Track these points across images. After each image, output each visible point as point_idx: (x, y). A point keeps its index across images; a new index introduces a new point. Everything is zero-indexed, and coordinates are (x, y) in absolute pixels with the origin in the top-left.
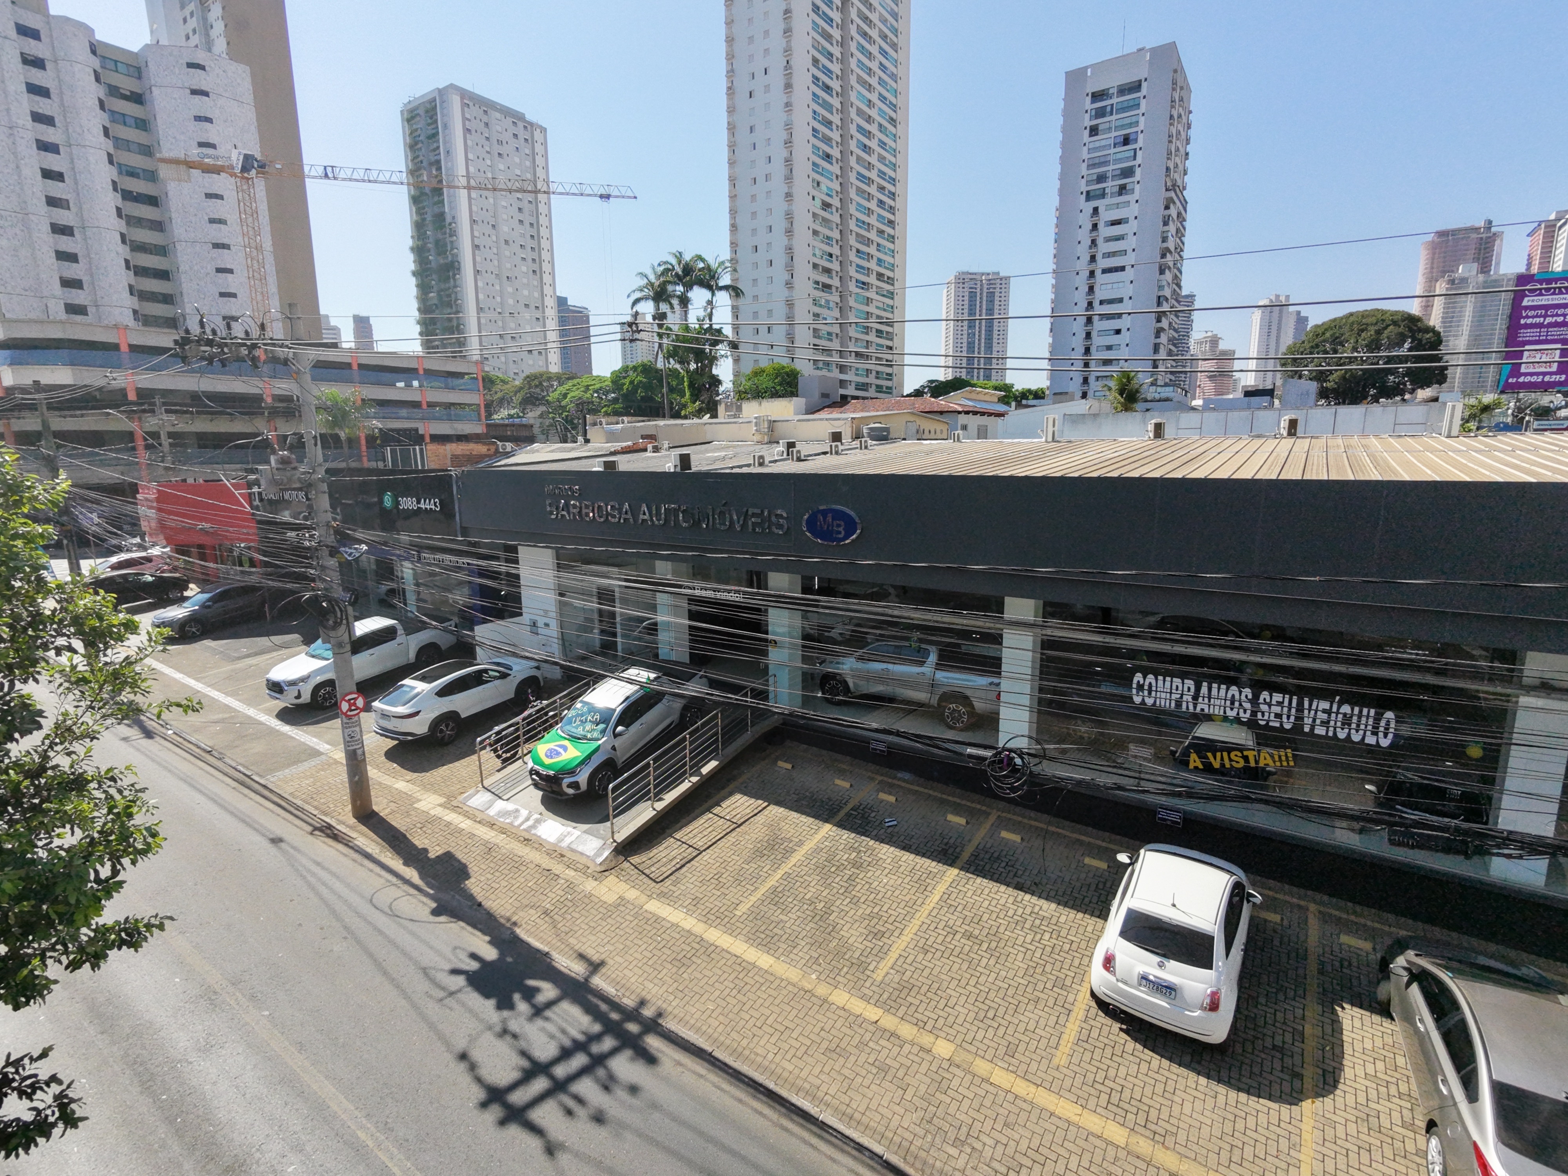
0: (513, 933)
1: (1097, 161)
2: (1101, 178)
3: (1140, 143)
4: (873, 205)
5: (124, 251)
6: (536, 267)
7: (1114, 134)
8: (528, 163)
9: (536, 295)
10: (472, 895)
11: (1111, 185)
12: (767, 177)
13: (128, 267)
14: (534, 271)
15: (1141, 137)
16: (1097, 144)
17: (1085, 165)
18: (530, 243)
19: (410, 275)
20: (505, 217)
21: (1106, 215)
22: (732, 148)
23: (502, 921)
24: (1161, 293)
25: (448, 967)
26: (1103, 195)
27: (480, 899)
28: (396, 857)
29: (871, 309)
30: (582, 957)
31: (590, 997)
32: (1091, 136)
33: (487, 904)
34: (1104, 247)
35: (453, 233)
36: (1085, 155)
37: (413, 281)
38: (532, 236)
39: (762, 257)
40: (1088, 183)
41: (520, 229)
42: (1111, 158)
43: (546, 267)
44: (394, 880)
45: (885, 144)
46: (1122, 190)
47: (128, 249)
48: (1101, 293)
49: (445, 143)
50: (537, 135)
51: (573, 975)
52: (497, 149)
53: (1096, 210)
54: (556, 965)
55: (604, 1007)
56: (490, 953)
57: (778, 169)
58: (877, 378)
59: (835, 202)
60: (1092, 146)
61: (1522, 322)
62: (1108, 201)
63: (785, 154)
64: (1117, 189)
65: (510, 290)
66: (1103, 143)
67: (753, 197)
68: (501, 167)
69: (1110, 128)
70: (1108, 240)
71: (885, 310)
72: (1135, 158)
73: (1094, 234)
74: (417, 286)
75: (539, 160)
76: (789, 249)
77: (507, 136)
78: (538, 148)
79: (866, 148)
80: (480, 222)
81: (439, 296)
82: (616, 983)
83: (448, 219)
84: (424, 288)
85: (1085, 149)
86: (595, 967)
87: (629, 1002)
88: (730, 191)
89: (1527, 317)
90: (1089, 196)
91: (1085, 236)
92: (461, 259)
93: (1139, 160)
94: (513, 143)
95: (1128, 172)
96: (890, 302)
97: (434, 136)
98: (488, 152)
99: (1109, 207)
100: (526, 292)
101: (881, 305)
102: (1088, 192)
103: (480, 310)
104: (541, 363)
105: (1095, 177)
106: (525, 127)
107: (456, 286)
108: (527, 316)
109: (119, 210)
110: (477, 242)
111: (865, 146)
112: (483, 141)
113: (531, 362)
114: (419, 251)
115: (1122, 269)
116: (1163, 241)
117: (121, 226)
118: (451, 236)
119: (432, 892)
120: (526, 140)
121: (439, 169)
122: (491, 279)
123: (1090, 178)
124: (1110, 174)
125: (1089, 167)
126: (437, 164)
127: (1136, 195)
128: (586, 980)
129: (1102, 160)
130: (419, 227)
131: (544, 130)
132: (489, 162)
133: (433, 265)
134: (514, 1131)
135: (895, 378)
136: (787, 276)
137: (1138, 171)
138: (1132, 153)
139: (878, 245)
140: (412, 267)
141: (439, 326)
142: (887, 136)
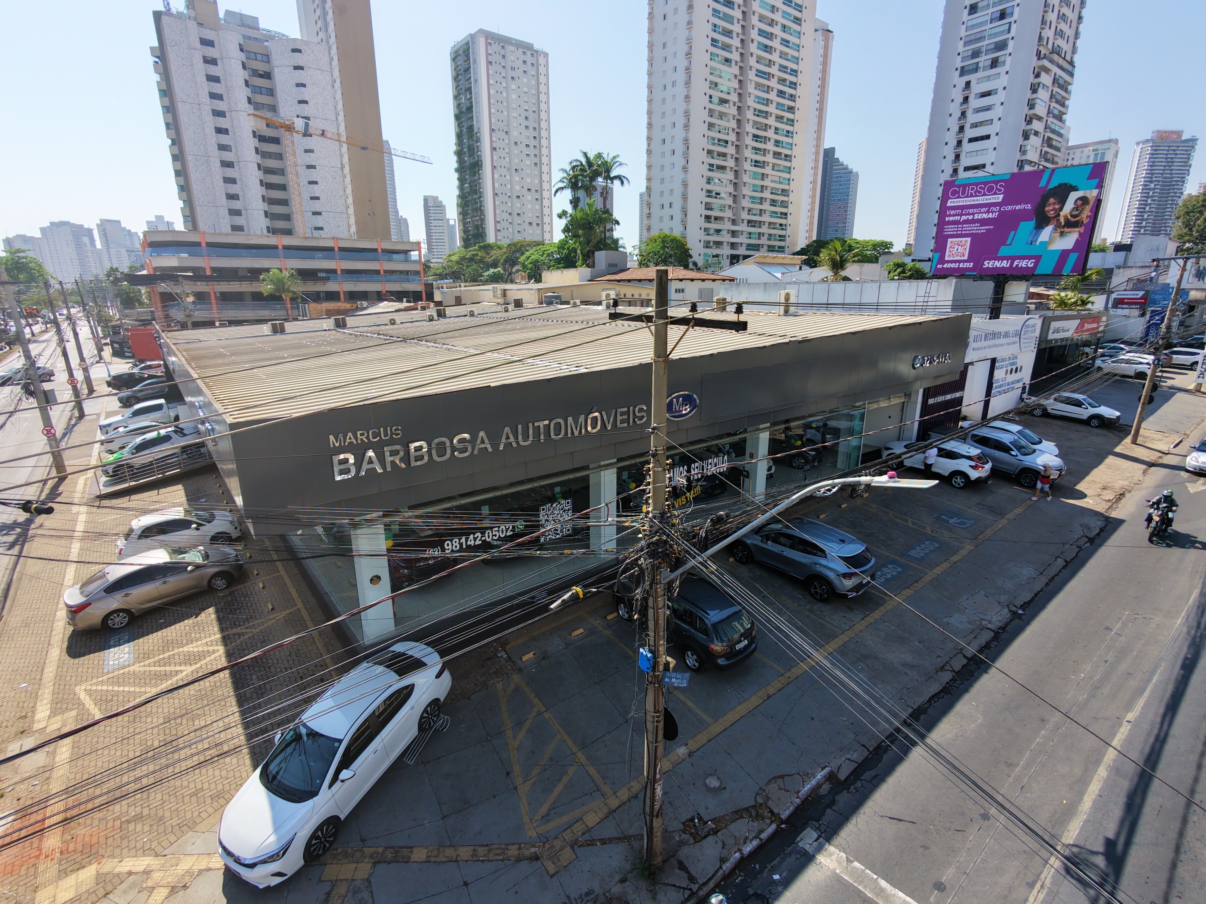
1: (973, 37)
2: (976, 54)
3: (1015, 17)
4: (773, 96)
6: (537, 160)
7: (992, 10)
8: (533, 82)
9: (537, 181)
11: (984, 60)
13: (262, 185)
14: (536, 164)
15: (1017, 10)
16: (975, 22)
17: (962, 43)
18: (532, 143)
20: (515, 124)
21: (977, 88)
22: (651, 61)
24: (1024, 158)
26: (976, 70)
29: (767, 183)
32: (970, 14)
34: (972, 118)
35: (478, 140)
36: (963, 33)
37: (456, 175)
38: (535, 137)
39: (668, 147)
40: (964, 59)
41: (526, 133)
42: (986, 34)
43: (544, 160)
45: (788, 42)
46: (994, 63)
47: (262, 172)
48: (965, 161)
49: (474, 74)
50: (542, 60)
52: (511, 74)
53: (968, 84)
57: (681, 76)
58: (769, 239)
59: (734, 97)
60: (970, 23)
61: (947, 219)
62: (980, 74)
63: (686, 64)
64: (989, 63)
65: (517, 179)
66: (980, 20)
67: (664, 101)
68: (514, 87)
69: (988, 5)
70: (978, 110)
71: (781, 183)
72: (1009, 31)
73: (964, 106)
74: (458, 179)
75: (542, 79)
76: (686, 141)
77: (519, 63)
78: (542, 70)
79: (767, 49)
80: (497, 130)
81: (471, 186)
83: (476, 130)
84: (462, 180)
85: (964, 27)
88: (648, 97)
89: (950, 215)
90: (963, 72)
91: (955, 110)
92: (483, 159)
93: (1013, 33)
94: (523, 68)
95: (1001, 46)
96: (787, 176)
97: (467, 70)
98: (504, 77)
99: (980, 81)
100: (529, 180)
101: (777, 179)
102: (962, 68)
103: (495, 195)
104: (538, 232)
105: (970, 53)
106: (532, 55)
107: (479, 179)
108: (529, 198)
109: (257, 149)
110: (494, 145)
111: (766, 46)
112: (500, 69)
113: (531, 232)
114: (459, 154)
115: (988, 137)
116: (1031, 109)
117: (258, 159)
118: (477, 142)
120: (533, 64)
121: (471, 93)
122: (504, 171)
123: (965, 54)
124: (983, 49)
125: (966, 44)
126: (469, 89)
127: (1007, 67)
129: (978, 36)
130: (459, 136)
131: (546, 55)
132: (504, 85)
133: (467, 164)
135: (787, 239)
137: (1011, 44)
138: (1007, 27)
139: (776, 129)
140: (456, 165)
141: (470, 208)
142: (791, 34)
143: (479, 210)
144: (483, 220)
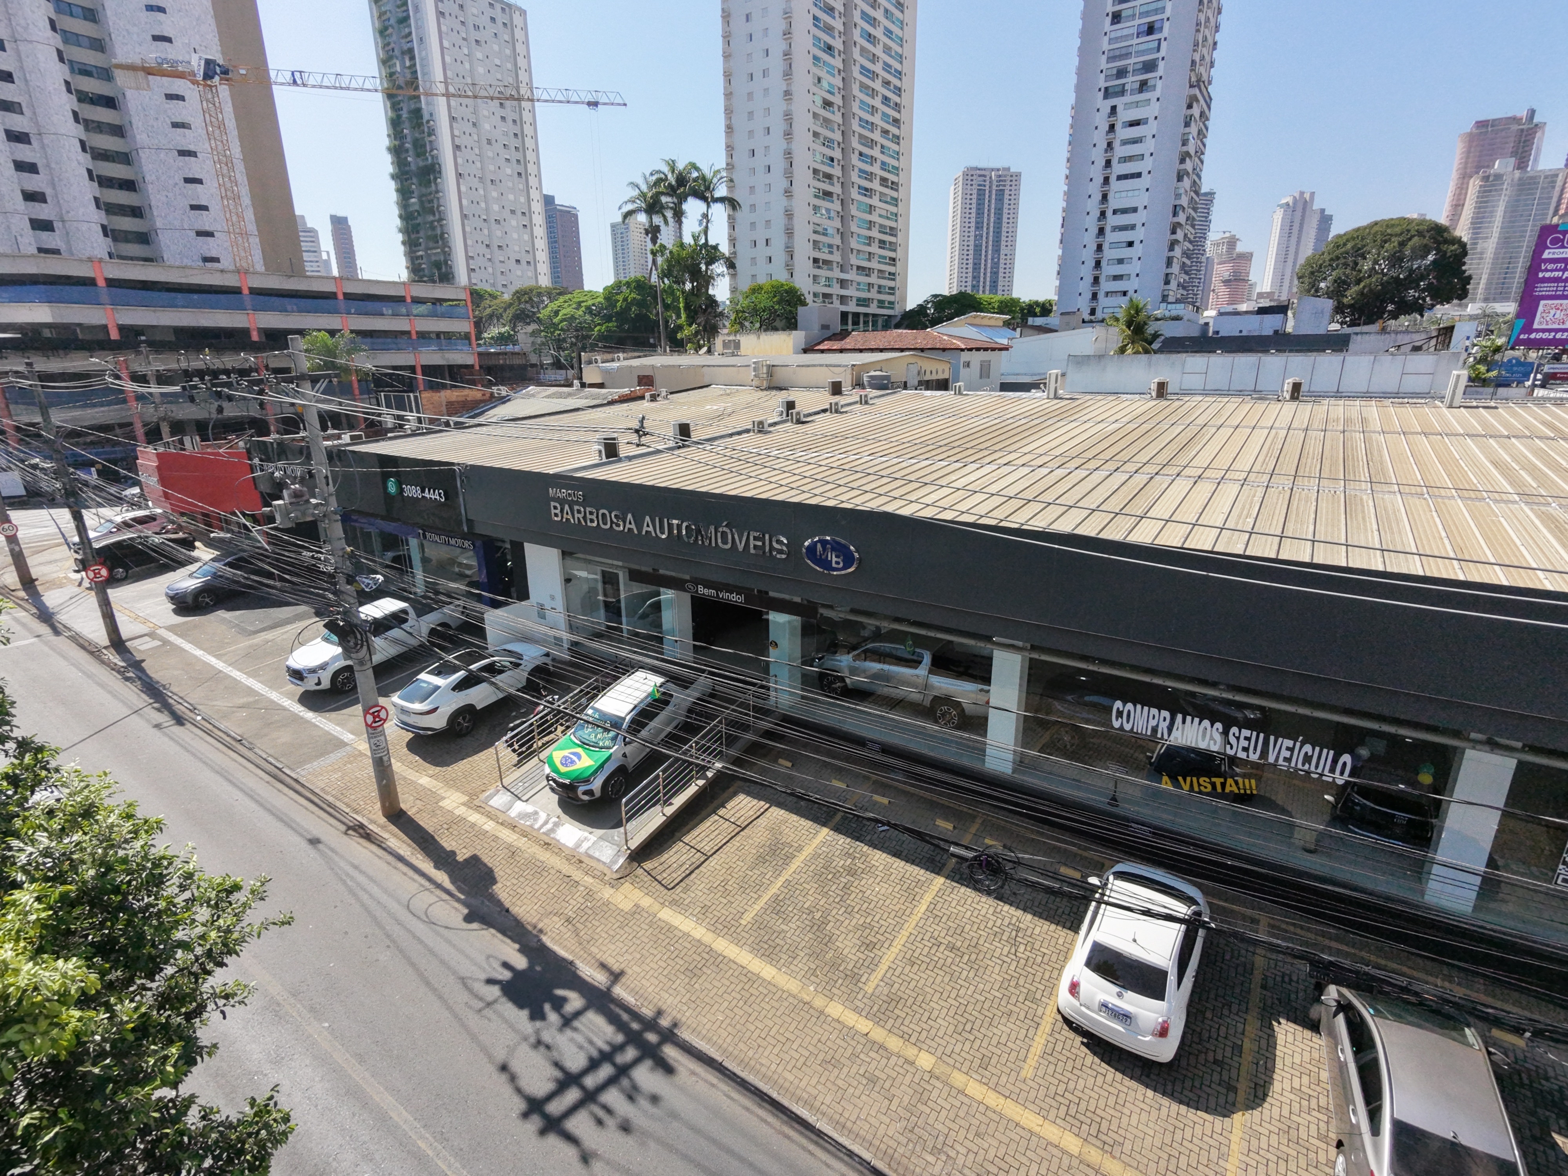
0: (540, 940)
1: (1117, 53)
2: (1121, 73)
3: (1166, 32)
4: (877, 102)
5: (85, 160)
6: (521, 169)
7: (1137, 22)
8: (508, 52)
9: (522, 200)
10: (499, 901)
11: (1131, 81)
12: (765, 73)
13: (91, 178)
14: (519, 174)
15: (1167, 25)
16: (1119, 34)
17: (1104, 57)
18: (514, 143)
19: (388, 178)
20: (486, 113)
21: (1125, 115)
22: (727, 38)
23: (530, 928)
24: (1177, 203)
25: (484, 976)
26: (1122, 92)
27: (507, 904)
28: (427, 859)
29: (874, 217)
30: (603, 966)
31: (612, 1006)
32: (1113, 23)
33: (514, 910)
34: (1120, 151)
35: (432, 132)
36: (1106, 46)
37: (392, 185)
38: (516, 135)
39: (760, 162)
40: (1108, 78)
41: (503, 127)
42: (1133, 50)
43: (531, 168)
44: (427, 884)
45: (891, 32)
46: (1143, 86)
47: (88, 156)
48: (1114, 203)
49: (417, 28)
50: (517, 19)
51: (596, 984)
52: (474, 35)
53: (1114, 108)
54: (581, 974)
55: (625, 1017)
56: (521, 962)
57: (776, 64)
58: (879, 292)
59: (837, 100)
60: (1113, 35)
61: (1541, 275)
62: (1128, 98)
63: (784, 46)
64: (1137, 85)
65: (495, 194)
66: (1125, 32)
67: (750, 96)
68: (479, 55)
69: (1134, 15)
70: (1125, 143)
71: (888, 218)
72: (1158, 50)
73: (1111, 136)
74: (397, 190)
75: (520, 48)
76: (788, 154)
77: (484, 20)
78: (518, 34)
79: (870, 38)
80: (459, 119)
81: (421, 202)
82: (634, 992)
83: (426, 117)
84: (404, 193)
85: (1106, 39)
86: (616, 976)
87: (647, 1012)
88: (725, 88)
89: (1546, 270)
90: (1108, 93)
91: (1100, 138)
92: (441, 160)
93: (1163, 53)
94: (491, 29)
95: (1150, 66)
96: (893, 209)
97: (404, 20)
98: (464, 39)
99: (1128, 106)
100: (511, 197)
101: (884, 213)
102: (1106, 89)
103: (464, 217)
104: (530, 274)
105: (1115, 71)
106: (503, 9)
107: (437, 192)
108: (514, 223)
109: (75, 114)
110: (458, 142)
111: (870, 35)
112: (458, 26)
113: (519, 273)
114: (397, 151)
115: (1139, 175)
116: (1183, 145)
117: (78, 131)
118: (430, 135)
119: (463, 897)
120: (505, 24)
121: (412, 58)
122: (475, 183)
123: (1109, 73)
124: (1130, 69)
125: (1110, 59)
126: (411, 51)
127: (1158, 93)
128: (609, 989)
129: (1124, 51)
130: (395, 124)
131: (523, 13)
132: (466, 51)
133: (413, 167)
134: (553, 1141)
135: (897, 292)
136: (785, 184)
137: (1161, 65)
138: (1156, 44)
139: (882, 146)
140: (390, 169)
141: (422, 234)
142: (893, 23)
143: (440, 239)
144: (447, 254)
